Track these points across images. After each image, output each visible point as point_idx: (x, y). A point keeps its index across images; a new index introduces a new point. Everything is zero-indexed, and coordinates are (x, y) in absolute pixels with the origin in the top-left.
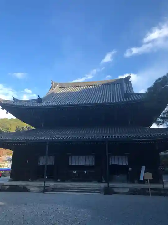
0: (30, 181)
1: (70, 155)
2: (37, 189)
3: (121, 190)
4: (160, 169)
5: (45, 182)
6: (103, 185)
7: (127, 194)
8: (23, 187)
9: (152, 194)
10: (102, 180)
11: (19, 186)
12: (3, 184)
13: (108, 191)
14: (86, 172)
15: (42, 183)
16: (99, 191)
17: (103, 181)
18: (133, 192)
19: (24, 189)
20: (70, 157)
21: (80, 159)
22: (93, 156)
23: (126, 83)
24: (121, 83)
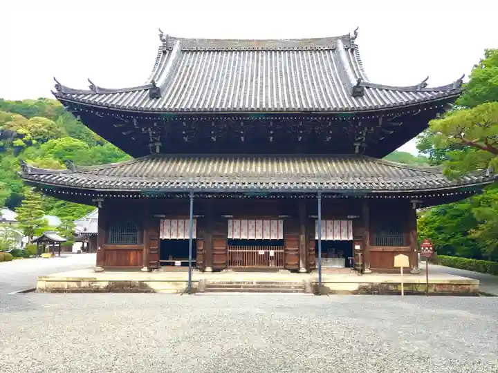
0: (144, 271)
1: (230, 218)
2: (171, 287)
4: (424, 248)
8: (140, 283)
9: (407, 293)
10: (299, 268)
11: (130, 282)
13: (318, 289)
15: (184, 276)
16: (302, 289)
17: (301, 271)
19: (142, 288)
20: (230, 222)
21: (250, 227)
22: (279, 221)
23: (347, 49)
24: (335, 50)
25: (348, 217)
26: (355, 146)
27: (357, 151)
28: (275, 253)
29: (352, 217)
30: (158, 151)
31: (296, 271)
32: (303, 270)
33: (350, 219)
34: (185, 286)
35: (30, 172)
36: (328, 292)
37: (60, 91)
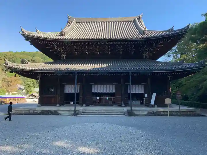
0: (57, 106)
1: (93, 84)
2: (67, 113)
3: (141, 113)
4: (178, 95)
5: (75, 107)
6: (126, 109)
7: (146, 115)
8: (55, 111)
9: (170, 115)
11: (50, 110)
12: (36, 109)
13: (130, 114)
14: (107, 98)
15: (73, 108)
16: (124, 114)
18: (151, 114)
19: (55, 113)
20: (93, 86)
21: (101, 88)
22: (113, 85)
23: (139, 21)
24: (135, 22)
25: (142, 83)
26: (143, 56)
27: (144, 58)
28: (109, 98)
29: (143, 83)
30: (65, 58)
31: (120, 106)
32: (123, 105)
33: (143, 84)
34: (73, 112)
35: (8, 64)
36: (135, 115)
37: (23, 32)
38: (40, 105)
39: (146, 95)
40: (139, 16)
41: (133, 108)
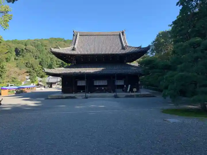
2: (81, 97)
5: (86, 94)
6: (113, 94)
7: (123, 97)
9: (136, 97)
13: (116, 97)
14: (103, 88)
15: (84, 95)
16: (112, 97)
18: (127, 96)
20: (94, 81)
21: (99, 82)
22: (106, 81)
23: (123, 35)
24: (120, 35)
31: (110, 92)
32: (112, 92)
33: (124, 80)
34: (84, 97)
35: (45, 70)
36: (118, 97)
37: (51, 50)
38: (63, 93)
39: (125, 86)
40: (123, 31)
41: (117, 94)
